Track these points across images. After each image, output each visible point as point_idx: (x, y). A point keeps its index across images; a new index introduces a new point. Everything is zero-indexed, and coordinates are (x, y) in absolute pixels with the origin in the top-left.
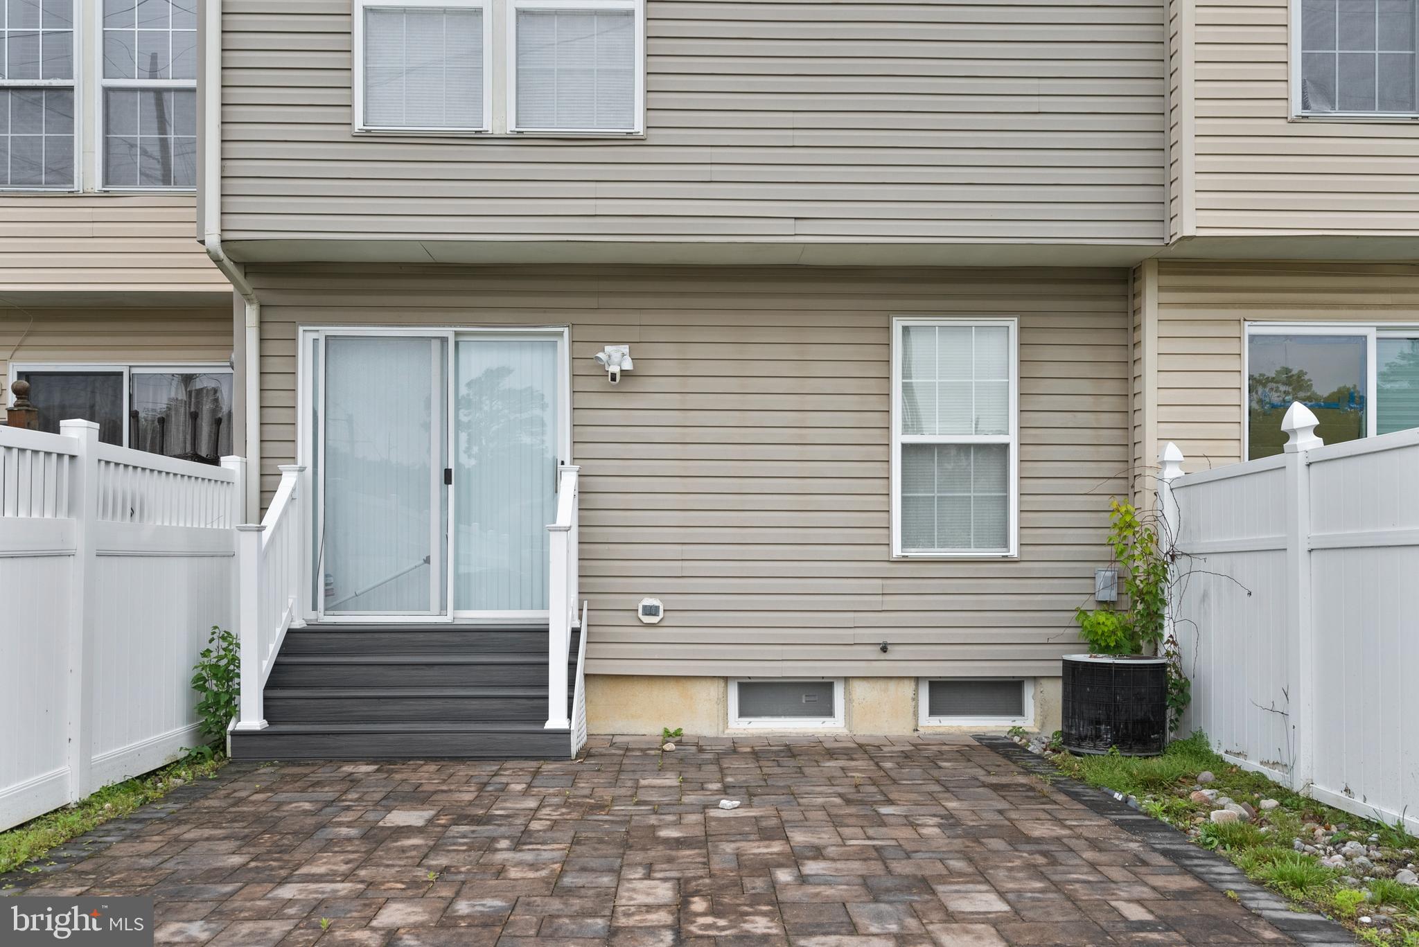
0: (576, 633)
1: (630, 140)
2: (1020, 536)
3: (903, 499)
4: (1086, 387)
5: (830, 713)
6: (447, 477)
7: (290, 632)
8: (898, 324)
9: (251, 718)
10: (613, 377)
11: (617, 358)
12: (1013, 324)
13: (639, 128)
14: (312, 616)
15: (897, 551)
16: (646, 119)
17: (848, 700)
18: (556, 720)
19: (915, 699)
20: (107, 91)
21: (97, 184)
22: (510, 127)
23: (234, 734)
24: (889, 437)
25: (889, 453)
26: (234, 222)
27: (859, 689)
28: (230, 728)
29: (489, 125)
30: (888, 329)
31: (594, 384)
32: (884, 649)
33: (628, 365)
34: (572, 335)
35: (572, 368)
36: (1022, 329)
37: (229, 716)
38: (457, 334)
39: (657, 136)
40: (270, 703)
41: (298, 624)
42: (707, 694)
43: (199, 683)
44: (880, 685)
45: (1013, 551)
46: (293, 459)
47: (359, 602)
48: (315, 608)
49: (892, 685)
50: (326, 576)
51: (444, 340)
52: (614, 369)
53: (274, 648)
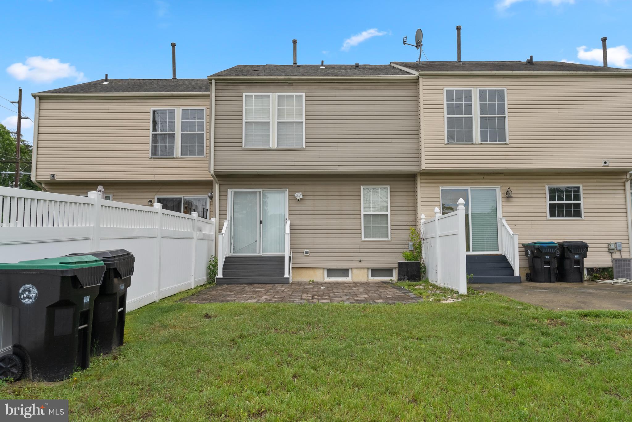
0: (290, 257)
1: (302, 149)
2: (391, 235)
3: (364, 227)
4: (406, 201)
5: (348, 276)
6: (261, 222)
7: (226, 257)
8: (362, 187)
9: (220, 275)
10: (298, 200)
11: (299, 195)
12: (388, 187)
13: (304, 146)
14: (230, 254)
15: (363, 239)
16: (305, 145)
17: (352, 273)
18: (286, 275)
19: (368, 273)
20: (182, 134)
21: (179, 156)
22: (276, 147)
23: (217, 278)
24: (361, 213)
25: (361, 217)
26: (217, 167)
27: (354, 270)
28: (216, 277)
29: (271, 146)
30: (360, 188)
31: (294, 201)
32: (360, 261)
33: (301, 197)
34: (289, 190)
35: (289, 198)
36: (390, 188)
37: (215, 275)
38: (263, 190)
39: (308, 148)
40: (224, 272)
41: (227, 256)
42: (319, 272)
43: (209, 268)
44: (359, 270)
45: (389, 239)
46: (226, 218)
47: (240, 251)
48: (231, 252)
49: (362, 270)
50: (233, 245)
51: (260, 192)
52: (298, 198)
53: (224, 260)
